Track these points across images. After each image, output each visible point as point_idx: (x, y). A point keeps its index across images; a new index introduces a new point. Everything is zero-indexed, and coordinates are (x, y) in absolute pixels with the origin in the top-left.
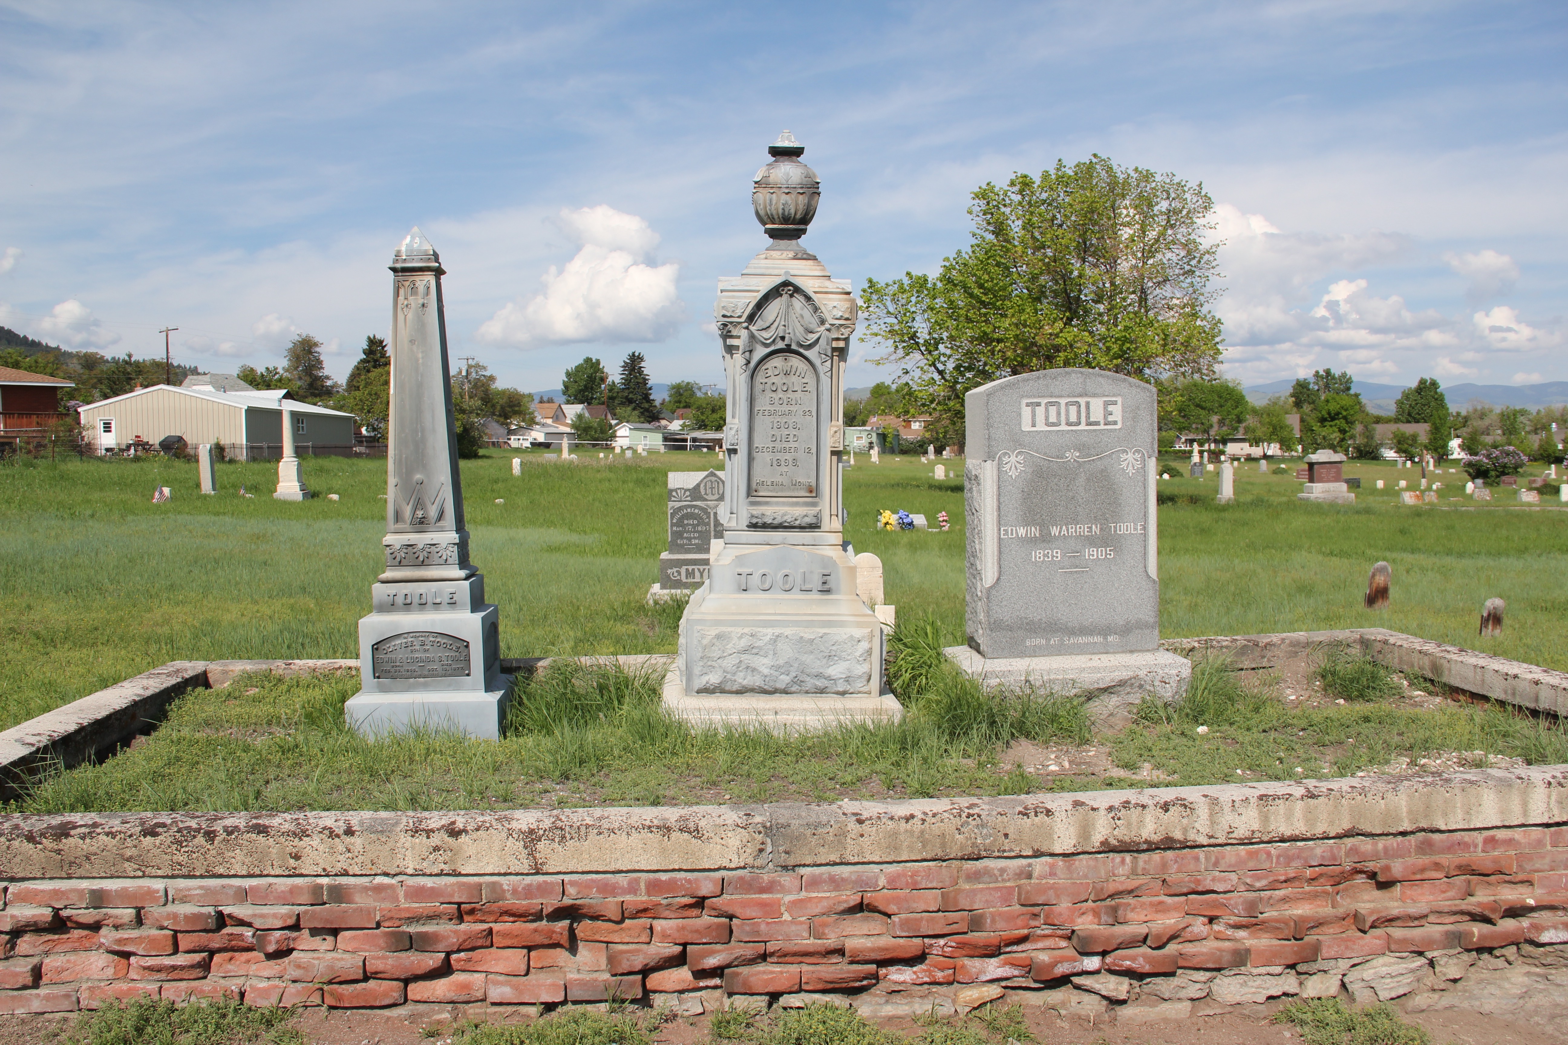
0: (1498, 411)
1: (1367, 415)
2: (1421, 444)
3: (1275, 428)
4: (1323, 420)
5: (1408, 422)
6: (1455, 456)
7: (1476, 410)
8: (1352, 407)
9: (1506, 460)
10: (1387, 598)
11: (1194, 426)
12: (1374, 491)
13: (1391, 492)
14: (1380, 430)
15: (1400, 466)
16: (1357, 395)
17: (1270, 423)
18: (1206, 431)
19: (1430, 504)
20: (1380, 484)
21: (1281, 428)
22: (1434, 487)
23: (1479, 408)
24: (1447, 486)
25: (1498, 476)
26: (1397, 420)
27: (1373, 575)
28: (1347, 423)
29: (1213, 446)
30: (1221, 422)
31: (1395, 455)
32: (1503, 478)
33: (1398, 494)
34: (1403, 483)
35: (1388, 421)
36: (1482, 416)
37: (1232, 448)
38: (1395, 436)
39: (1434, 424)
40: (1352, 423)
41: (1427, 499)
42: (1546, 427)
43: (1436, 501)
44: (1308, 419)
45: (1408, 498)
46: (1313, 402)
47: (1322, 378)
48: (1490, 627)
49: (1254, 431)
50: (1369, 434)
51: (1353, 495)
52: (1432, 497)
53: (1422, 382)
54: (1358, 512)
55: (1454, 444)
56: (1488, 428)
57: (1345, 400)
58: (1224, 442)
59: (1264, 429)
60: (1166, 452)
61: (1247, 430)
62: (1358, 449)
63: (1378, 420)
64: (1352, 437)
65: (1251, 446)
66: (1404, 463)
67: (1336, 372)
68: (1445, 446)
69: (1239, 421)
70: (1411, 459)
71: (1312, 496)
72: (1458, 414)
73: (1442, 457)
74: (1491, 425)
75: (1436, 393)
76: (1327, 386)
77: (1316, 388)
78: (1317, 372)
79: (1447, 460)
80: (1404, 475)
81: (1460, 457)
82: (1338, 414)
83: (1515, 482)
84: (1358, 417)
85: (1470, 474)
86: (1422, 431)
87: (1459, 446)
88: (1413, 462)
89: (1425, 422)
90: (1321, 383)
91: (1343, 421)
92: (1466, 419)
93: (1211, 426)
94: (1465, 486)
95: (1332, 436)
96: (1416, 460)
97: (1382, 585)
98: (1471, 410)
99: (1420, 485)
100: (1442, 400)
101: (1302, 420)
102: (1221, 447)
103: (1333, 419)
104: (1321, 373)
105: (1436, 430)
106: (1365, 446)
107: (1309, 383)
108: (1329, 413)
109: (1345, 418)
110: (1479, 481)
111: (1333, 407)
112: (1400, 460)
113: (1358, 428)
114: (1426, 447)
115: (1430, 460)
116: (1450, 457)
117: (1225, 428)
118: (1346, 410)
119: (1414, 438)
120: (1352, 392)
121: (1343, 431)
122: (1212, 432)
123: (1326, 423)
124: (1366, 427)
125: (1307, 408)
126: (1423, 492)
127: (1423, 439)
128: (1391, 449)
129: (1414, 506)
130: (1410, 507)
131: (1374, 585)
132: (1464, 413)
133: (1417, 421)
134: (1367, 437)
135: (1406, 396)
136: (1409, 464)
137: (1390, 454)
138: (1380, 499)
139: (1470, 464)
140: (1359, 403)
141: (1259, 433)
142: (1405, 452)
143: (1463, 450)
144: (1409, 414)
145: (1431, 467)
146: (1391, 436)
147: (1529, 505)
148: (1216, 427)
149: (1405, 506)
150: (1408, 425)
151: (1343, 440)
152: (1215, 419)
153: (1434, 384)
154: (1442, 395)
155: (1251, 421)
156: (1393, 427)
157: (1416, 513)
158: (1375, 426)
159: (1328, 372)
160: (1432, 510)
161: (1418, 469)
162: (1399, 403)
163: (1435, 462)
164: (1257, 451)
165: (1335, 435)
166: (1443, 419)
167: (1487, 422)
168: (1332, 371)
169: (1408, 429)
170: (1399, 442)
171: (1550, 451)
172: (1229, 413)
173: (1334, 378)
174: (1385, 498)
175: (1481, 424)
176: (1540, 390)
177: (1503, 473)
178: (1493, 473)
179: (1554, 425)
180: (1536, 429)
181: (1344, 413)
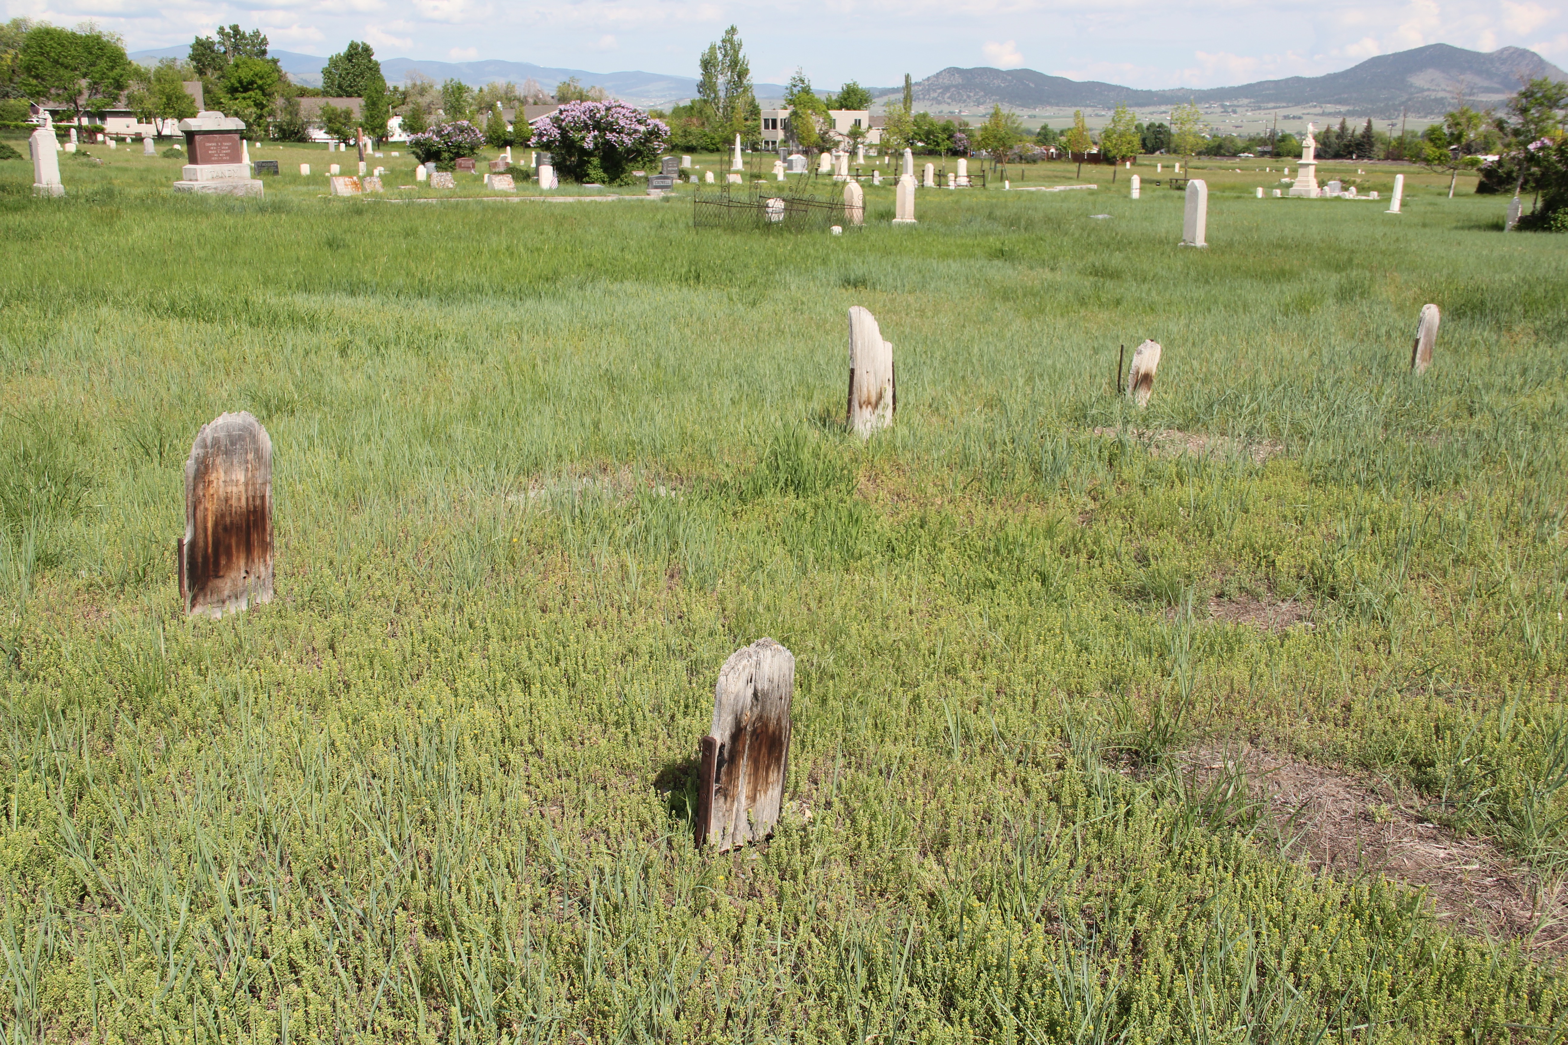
0: (439, 87)
1: (289, 85)
2: (355, 123)
3: (169, 99)
4: (233, 91)
5: (340, 96)
6: (395, 138)
7: (415, 85)
8: (269, 75)
9: (460, 138)
10: (266, 547)
11: (53, 91)
12: (296, 178)
13: (319, 179)
14: (306, 104)
15: (332, 149)
16: (275, 61)
17: (162, 92)
18: (72, 99)
19: (374, 194)
20: (305, 169)
21: (178, 98)
22: (376, 172)
23: (418, 83)
24: (392, 171)
25: (452, 159)
26: (325, 93)
27: (203, 471)
28: (264, 95)
29: (85, 121)
30: (94, 88)
31: (326, 136)
32: (460, 161)
33: (327, 182)
34: (335, 168)
35: (315, 94)
36: (422, 92)
37: (113, 125)
38: (325, 112)
39: (370, 97)
40: (271, 95)
41: (369, 188)
42: (491, 107)
43: (381, 191)
44: (215, 89)
45: (343, 187)
46: (221, 68)
47: (228, 35)
48: (743, 787)
49: (141, 101)
50: (292, 109)
51: (260, 183)
52: (374, 185)
53: (353, 46)
54: (262, 209)
55: (394, 123)
56: (429, 106)
57: (259, 66)
58: (103, 116)
59: (153, 100)
60: (17, 127)
61: (131, 100)
62: (280, 128)
63: (303, 93)
64: (271, 114)
65: (139, 122)
66: (337, 146)
67: (247, 29)
68: (383, 126)
69: (120, 86)
70: (345, 140)
71: (196, 185)
72: (396, 89)
73: (382, 140)
74: (432, 103)
75: (370, 61)
76: (236, 47)
77: (222, 49)
78: (222, 29)
79: (387, 143)
80: (337, 158)
81: (402, 139)
82: (252, 83)
83: (474, 167)
84: (279, 87)
85: (418, 157)
86: (355, 106)
87: (400, 126)
88: (347, 145)
89: (360, 96)
90: (228, 43)
91: (260, 93)
92: (405, 95)
93: (80, 93)
94: (415, 171)
95: (247, 112)
96: (352, 142)
97: (240, 502)
98: (409, 83)
99: (358, 172)
100: (378, 71)
101: (207, 91)
102: (98, 122)
103: (246, 89)
104: (227, 30)
105: (372, 105)
106: (289, 124)
107: (213, 43)
108: (240, 82)
109: (261, 88)
110: (431, 165)
111: (245, 74)
112: (332, 143)
113: (279, 102)
114: (361, 125)
115: (367, 141)
116: (390, 140)
117: (99, 96)
118: (261, 78)
119: (348, 115)
120: (269, 57)
121: (260, 105)
122: (81, 101)
123: (237, 95)
124: (288, 100)
125: (212, 75)
126: (362, 179)
127: (358, 116)
128: (321, 128)
129: (351, 198)
130: (345, 200)
131: (211, 508)
132: (402, 88)
133: (350, 95)
134: (291, 113)
135: (334, 62)
136: (343, 145)
137: (319, 135)
138: (304, 189)
139: (417, 144)
140: (279, 71)
141: (148, 105)
142: (337, 132)
143: (405, 130)
144: (340, 86)
145: (369, 150)
146: (320, 112)
147: (506, 194)
148: (86, 94)
149: (338, 198)
150: (339, 100)
151: (260, 117)
152: (84, 83)
153: (367, 51)
154: (376, 64)
155: (134, 87)
156: (321, 101)
157: (355, 209)
158: (299, 99)
159: (235, 29)
160: (376, 203)
161: (355, 151)
162: (327, 73)
163: (373, 144)
164: (148, 130)
165: (250, 110)
166: (381, 91)
167: (427, 99)
168: (241, 29)
169: (341, 104)
170: (330, 120)
171: (500, 132)
172: (104, 75)
173: (243, 37)
174: (311, 187)
175: (423, 101)
176: (477, 67)
177: (458, 155)
178: (446, 155)
179: (499, 104)
180: (481, 109)
181: (260, 82)
